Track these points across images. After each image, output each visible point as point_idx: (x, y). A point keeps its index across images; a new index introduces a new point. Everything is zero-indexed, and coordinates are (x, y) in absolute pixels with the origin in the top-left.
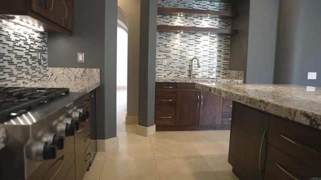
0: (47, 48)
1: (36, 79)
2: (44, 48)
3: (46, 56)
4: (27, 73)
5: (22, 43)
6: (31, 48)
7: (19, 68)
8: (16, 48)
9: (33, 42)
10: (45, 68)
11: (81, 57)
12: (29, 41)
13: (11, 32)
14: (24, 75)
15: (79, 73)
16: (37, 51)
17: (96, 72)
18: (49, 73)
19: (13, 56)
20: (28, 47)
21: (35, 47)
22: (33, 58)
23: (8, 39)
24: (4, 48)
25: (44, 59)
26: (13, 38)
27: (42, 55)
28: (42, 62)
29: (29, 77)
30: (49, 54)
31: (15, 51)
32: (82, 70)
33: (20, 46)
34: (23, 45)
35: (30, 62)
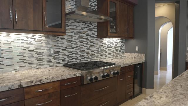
0: (124, 45)
1: (118, 58)
2: (122, 45)
3: (124, 48)
4: (113, 56)
5: (111, 45)
6: (115, 46)
7: (110, 54)
8: (108, 47)
9: (117, 44)
10: (123, 53)
11: (137, 48)
12: (115, 44)
13: (106, 42)
14: (112, 56)
15: (136, 56)
16: (118, 47)
17: (143, 55)
18: (125, 55)
19: (107, 50)
20: (114, 46)
21: (117, 45)
22: (116, 50)
23: (105, 44)
24: (103, 48)
25: (123, 50)
26: (107, 44)
27: (121, 48)
28: (121, 51)
29: (114, 57)
30: (125, 48)
31: (108, 48)
32: (137, 54)
33: (110, 46)
34: (112, 45)
35: (115, 51)
